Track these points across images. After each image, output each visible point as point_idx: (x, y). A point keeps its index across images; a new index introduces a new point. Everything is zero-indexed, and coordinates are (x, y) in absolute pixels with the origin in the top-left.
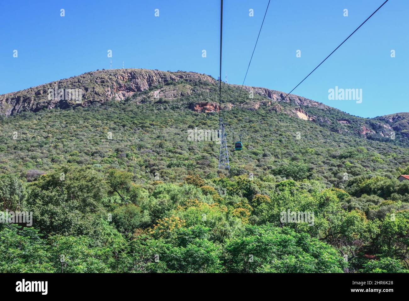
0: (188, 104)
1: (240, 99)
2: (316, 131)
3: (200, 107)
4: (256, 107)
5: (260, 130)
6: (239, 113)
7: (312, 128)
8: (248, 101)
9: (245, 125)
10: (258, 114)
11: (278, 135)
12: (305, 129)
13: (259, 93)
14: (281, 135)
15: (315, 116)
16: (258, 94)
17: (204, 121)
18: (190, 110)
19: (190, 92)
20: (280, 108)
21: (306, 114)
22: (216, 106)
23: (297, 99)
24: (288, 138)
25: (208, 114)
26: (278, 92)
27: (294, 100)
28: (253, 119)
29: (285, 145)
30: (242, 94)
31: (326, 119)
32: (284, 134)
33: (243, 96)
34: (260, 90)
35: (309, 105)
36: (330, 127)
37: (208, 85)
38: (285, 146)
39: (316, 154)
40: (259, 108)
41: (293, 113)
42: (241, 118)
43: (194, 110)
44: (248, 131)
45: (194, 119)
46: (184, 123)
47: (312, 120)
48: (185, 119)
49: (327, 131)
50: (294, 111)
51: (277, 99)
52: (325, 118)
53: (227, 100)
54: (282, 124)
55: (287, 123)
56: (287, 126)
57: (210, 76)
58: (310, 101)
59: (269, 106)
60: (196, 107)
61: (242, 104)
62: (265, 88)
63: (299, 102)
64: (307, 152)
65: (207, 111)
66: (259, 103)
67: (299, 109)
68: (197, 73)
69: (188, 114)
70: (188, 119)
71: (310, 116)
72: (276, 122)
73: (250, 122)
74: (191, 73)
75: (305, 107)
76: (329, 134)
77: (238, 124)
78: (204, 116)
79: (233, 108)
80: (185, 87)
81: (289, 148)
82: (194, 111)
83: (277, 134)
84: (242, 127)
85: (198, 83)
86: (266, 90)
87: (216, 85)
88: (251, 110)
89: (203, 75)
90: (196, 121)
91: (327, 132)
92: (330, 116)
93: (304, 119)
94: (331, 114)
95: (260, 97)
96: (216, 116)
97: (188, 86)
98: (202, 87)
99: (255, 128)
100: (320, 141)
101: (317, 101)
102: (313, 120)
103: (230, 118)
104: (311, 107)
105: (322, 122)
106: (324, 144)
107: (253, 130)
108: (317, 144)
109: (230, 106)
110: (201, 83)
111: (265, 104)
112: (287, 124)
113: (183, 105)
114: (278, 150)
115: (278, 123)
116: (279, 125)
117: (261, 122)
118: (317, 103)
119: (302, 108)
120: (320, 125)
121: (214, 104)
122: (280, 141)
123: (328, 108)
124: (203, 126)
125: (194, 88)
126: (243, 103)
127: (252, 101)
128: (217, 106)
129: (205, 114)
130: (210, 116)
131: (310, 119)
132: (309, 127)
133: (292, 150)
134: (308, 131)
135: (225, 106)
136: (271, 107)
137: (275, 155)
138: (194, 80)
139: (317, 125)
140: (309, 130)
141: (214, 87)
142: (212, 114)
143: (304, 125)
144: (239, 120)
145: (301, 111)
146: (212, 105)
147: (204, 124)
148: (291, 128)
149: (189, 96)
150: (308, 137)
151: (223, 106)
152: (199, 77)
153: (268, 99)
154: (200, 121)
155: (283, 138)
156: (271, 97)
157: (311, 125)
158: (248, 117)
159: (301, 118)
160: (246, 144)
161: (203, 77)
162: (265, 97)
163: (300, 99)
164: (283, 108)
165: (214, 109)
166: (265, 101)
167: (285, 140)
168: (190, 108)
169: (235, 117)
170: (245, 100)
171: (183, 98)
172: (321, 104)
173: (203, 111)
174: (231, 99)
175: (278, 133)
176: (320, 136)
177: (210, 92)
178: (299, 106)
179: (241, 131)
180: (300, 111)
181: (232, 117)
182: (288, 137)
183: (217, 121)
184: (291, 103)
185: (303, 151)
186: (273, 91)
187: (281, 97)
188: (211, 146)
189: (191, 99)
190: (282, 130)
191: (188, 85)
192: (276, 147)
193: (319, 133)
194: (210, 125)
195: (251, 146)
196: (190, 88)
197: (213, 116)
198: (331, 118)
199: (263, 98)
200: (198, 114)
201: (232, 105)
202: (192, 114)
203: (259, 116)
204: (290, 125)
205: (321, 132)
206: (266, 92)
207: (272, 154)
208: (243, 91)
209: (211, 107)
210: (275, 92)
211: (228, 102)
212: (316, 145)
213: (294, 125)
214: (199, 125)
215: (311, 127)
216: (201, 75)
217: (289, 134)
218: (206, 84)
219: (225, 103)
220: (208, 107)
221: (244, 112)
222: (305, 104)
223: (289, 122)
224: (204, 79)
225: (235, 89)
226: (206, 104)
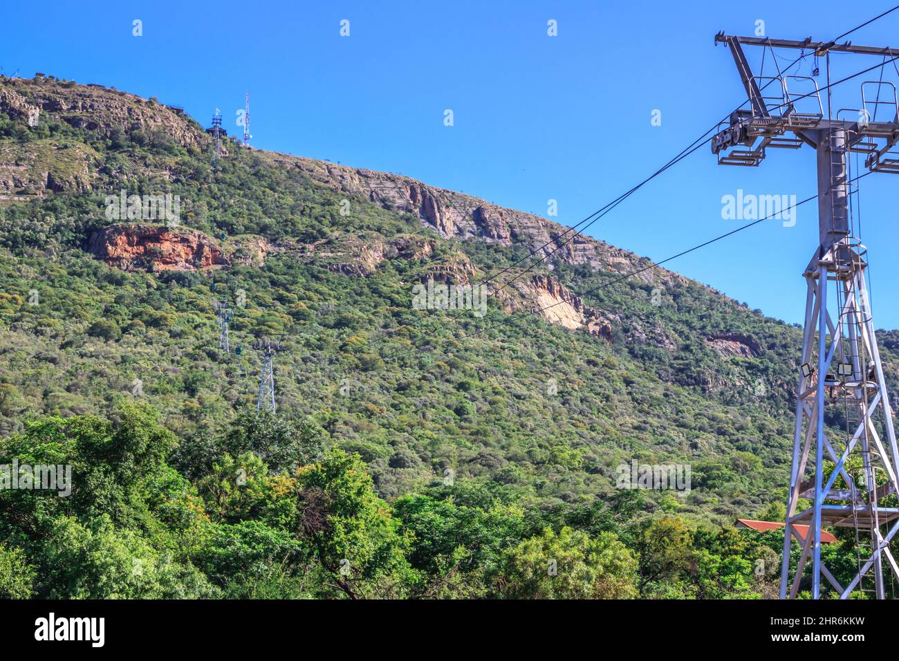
0: (77, 229)
1: (302, 223)
2: (608, 379)
3: (130, 244)
4: (370, 261)
5: (381, 363)
6: (294, 283)
7: (595, 364)
8: (336, 234)
9: (319, 340)
10: (375, 291)
11: (450, 387)
12: (562, 365)
13: (383, 201)
14: (462, 386)
15: (614, 312)
16: (378, 204)
17: (151, 310)
18: (89, 258)
19: (87, 176)
20: (470, 273)
21: (576, 305)
22: (201, 246)
23: (546, 237)
24: (492, 403)
25: (166, 279)
26: (464, 198)
27: (530, 236)
28: (355, 313)
29: (475, 427)
30: (313, 201)
31: (658, 331)
32: (478, 383)
33: (318, 210)
34: (389, 184)
35: (593, 263)
36: (671, 366)
37: (169, 150)
38: (477, 433)
40: (381, 266)
41: (523, 296)
42: (303, 305)
43: (102, 255)
44: (331, 362)
45: (109, 298)
46: (71, 315)
47: (597, 328)
48: (71, 294)
49: (654, 381)
50: (526, 290)
51: (461, 232)
52: (653, 325)
53: (246, 222)
54: (473, 342)
55: (492, 337)
56: (493, 350)
57: (178, 112)
58: (599, 248)
59: (423, 262)
60: (115, 244)
61: (311, 247)
62: (413, 179)
63: (552, 247)
65: (159, 267)
66: (380, 245)
67: (549, 283)
68: (122, 94)
69: (80, 275)
70: (85, 298)
71: (593, 314)
72: (450, 334)
73: (341, 323)
74: (95, 93)
75: (577, 272)
76: (658, 394)
77: (292, 331)
78: (149, 286)
79: (273, 262)
80: (70, 151)
81: (491, 440)
82: (106, 261)
83: (447, 381)
84: (308, 344)
85: (123, 139)
86: (413, 189)
87: (203, 151)
88: (348, 272)
89: (150, 103)
90: (117, 308)
91: (652, 385)
92: (675, 318)
93: (565, 323)
94: (679, 310)
95: (386, 220)
96: (200, 292)
97: (81, 149)
98: (143, 158)
99: (361, 351)
100: (621, 420)
101: (626, 248)
102: (604, 331)
103: (260, 305)
104: (600, 273)
105: (640, 342)
106: (636, 433)
107: (352, 358)
108: (606, 432)
109: (258, 250)
110: (140, 141)
111: (405, 251)
112: (491, 344)
113: (57, 229)
114: (448, 446)
115: (456, 336)
116: (460, 345)
117: (385, 326)
118: (628, 256)
119: (561, 277)
120: (631, 352)
121: (191, 238)
122: (460, 411)
123: (671, 284)
124: (152, 332)
125: (108, 159)
126: (315, 239)
127: (353, 236)
128: (206, 249)
129: (149, 277)
130: (176, 289)
131: (592, 328)
132: (579, 361)
133: (503, 448)
134: (575, 377)
135: (239, 251)
136: (430, 264)
137: (434, 465)
138: (108, 125)
139: (617, 351)
140: (578, 372)
141: (195, 163)
142: (181, 279)
143: (561, 352)
144: (297, 315)
145: (556, 288)
146: (184, 241)
147: (155, 323)
148: (507, 361)
149: (86, 193)
150: (574, 401)
151: (228, 247)
152: (130, 110)
153: (422, 233)
154: (136, 309)
155: (473, 399)
156: (431, 220)
157: (591, 352)
158: (334, 302)
159: (554, 319)
160: (328, 415)
161: (149, 112)
162: (408, 220)
163: (555, 238)
164: (482, 274)
165: (191, 257)
166: (407, 236)
167: (479, 409)
168: (86, 245)
169: (281, 299)
170: (326, 229)
171: (58, 203)
172: (644, 261)
173: (144, 262)
174: (267, 220)
175: (452, 378)
176: (621, 404)
177: (177, 181)
178: (551, 267)
179: (305, 360)
180: (551, 290)
181: (269, 299)
182: (489, 398)
183: (202, 310)
184: (516, 249)
186: (442, 194)
187: (478, 223)
189: (91, 206)
190: (469, 366)
191: (82, 145)
192: (442, 435)
193: (620, 385)
194: (178, 329)
195: (346, 423)
196: (87, 159)
197: (185, 290)
198: (680, 327)
199: (402, 224)
200: (123, 278)
201: (270, 248)
202: (95, 274)
203: (381, 300)
204: (503, 348)
205: (628, 382)
206: (413, 196)
207: (424, 460)
208: (318, 188)
209: (180, 248)
210: (452, 199)
211: (252, 231)
212: (599, 437)
213: (519, 347)
214: (131, 326)
215: (589, 362)
216: (139, 102)
217: (496, 385)
218: (158, 146)
219: (238, 237)
220: (166, 247)
221: (317, 278)
222: (578, 260)
223: (501, 336)
224: (151, 123)
225: (284, 175)
226: (157, 236)
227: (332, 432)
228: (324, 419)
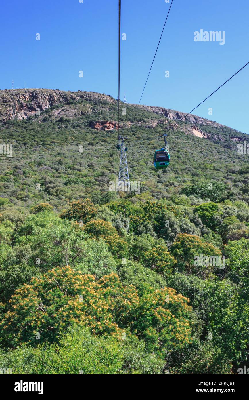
0: (88, 122)
1: (138, 118)
2: (211, 148)
3: (99, 125)
4: (154, 125)
5: (158, 147)
6: (137, 131)
7: (208, 145)
8: (146, 119)
9: (143, 142)
10: (156, 131)
11: (175, 152)
12: (200, 145)
13: (156, 112)
14: (178, 151)
15: (209, 133)
16: (155, 113)
17: (103, 138)
18: (90, 129)
19: (90, 111)
20: (177, 126)
21: (201, 132)
22: (115, 124)
23: (193, 118)
24: (186, 155)
25: (108, 132)
26: (174, 111)
27: (189, 118)
28: (152, 136)
30: (140, 113)
31: (220, 137)
32: (181, 150)
33: (142, 114)
34: (157, 109)
35: (203, 123)
36: (223, 145)
37: (108, 104)
38: (184, 162)
39: (215, 170)
40: (157, 126)
41: (189, 131)
42: (139, 135)
43: (94, 128)
44: (146, 147)
45: (94, 137)
46: (85, 141)
47: (206, 137)
48: (86, 136)
49: (221, 148)
50: (190, 129)
51: (174, 118)
52: (218, 136)
53: (125, 118)
54: (179, 141)
55: (183, 140)
56: (184, 143)
57: (109, 96)
58: (205, 120)
59: (166, 124)
60: (96, 125)
61: (140, 123)
62: (162, 107)
63: (194, 120)
64: (206, 168)
65: (106, 129)
66: (156, 121)
67: (195, 127)
68: (97, 93)
69: (88, 132)
70: (88, 137)
71: (205, 134)
72: (174, 140)
73: (148, 139)
74: (91, 93)
75: (200, 125)
76: (223, 150)
77: (137, 141)
78: (104, 134)
79: (132, 127)
80: (86, 106)
81: (187, 163)
82: (95, 129)
84: (140, 144)
85: (97, 102)
86: (163, 110)
87: (115, 104)
88: (149, 128)
89: (103, 94)
90: (96, 138)
91: (221, 149)
92: (223, 134)
93: (199, 136)
94: (224, 132)
95: (157, 116)
96: (116, 134)
97: (88, 105)
98: (102, 106)
99: (153, 145)
100: (215, 157)
101: (211, 120)
102: (208, 138)
103: (129, 136)
104: (205, 125)
105: (216, 140)
106: (220, 160)
107: (151, 146)
108: (213, 160)
109: (129, 124)
110: (101, 103)
111: (162, 122)
112: (183, 141)
113: (83, 123)
114: (177, 166)
115: (175, 140)
116: (176, 142)
117: (159, 139)
118: (211, 121)
119: (197, 127)
120: (214, 142)
121: (113, 122)
122: (178, 157)
123: (221, 127)
124: (103, 143)
125: (94, 107)
126: (141, 121)
127: (150, 120)
128: (117, 125)
129: (104, 132)
130: (110, 134)
131: (205, 137)
132: (204, 144)
133: (191, 165)
134: (203, 148)
135: (124, 125)
136: (168, 125)
137: (174, 171)
138: (94, 100)
139: (211, 142)
140: (204, 147)
141: (114, 106)
142: (111, 132)
143: (200, 142)
144: (138, 138)
145: (196, 129)
146: (112, 123)
147: (104, 141)
148: (187, 145)
149: (90, 115)
150: (204, 153)
151: (122, 124)
152: (99, 96)
153: (166, 118)
154: (100, 138)
155: (181, 154)
156: (167, 116)
157: (206, 142)
158: (146, 134)
159: (196, 136)
160: (146, 160)
161: (103, 96)
162: (162, 116)
163: (195, 118)
164: (180, 126)
165: (113, 127)
166: (162, 119)
167: (183, 156)
168: (90, 126)
169: (134, 135)
170: (144, 118)
171: (84, 117)
172: (215, 122)
173: (103, 129)
174: (130, 117)
175: (175, 150)
177: (110, 111)
178: (194, 125)
179: (140, 147)
180: (195, 129)
181: (131, 135)
182: (185, 154)
183: (116, 138)
184: (186, 121)
185: (202, 166)
186: (169, 110)
187: (177, 116)
188: (110, 163)
189: (91, 117)
190: (179, 147)
191: (88, 104)
192: (175, 163)
193: (214, 149)
194: (109, 142)
195: (150, 162)
196: (90, 107)
197: (112, 134)
198: (224, 136)
199: (161, 117)
200: (98, 132)
201: (131, 123)
202: (92, 132)
203: (157, 133)
204: (186, 142)
205: (216, 148)
206: (163, 111)
207: (172, 170)
208: (141, 110)
209: (111, 125)
210: (171, 111)
211: (127, 120)
212: (212, 161)
213: (190, 142)
214: (98, 142)
215: (206, 144)
216: (100, 94)
217: (186, 150)
218: (105, 103)
219: (124, 122)
220: (108, 125)
221: (142, 130)
222: (200, 123)
223: (186, 140)
224: (103, 98)
225: (134, 108)
226: (106, 123)
227: (147, 164)
228: (145, 161)
